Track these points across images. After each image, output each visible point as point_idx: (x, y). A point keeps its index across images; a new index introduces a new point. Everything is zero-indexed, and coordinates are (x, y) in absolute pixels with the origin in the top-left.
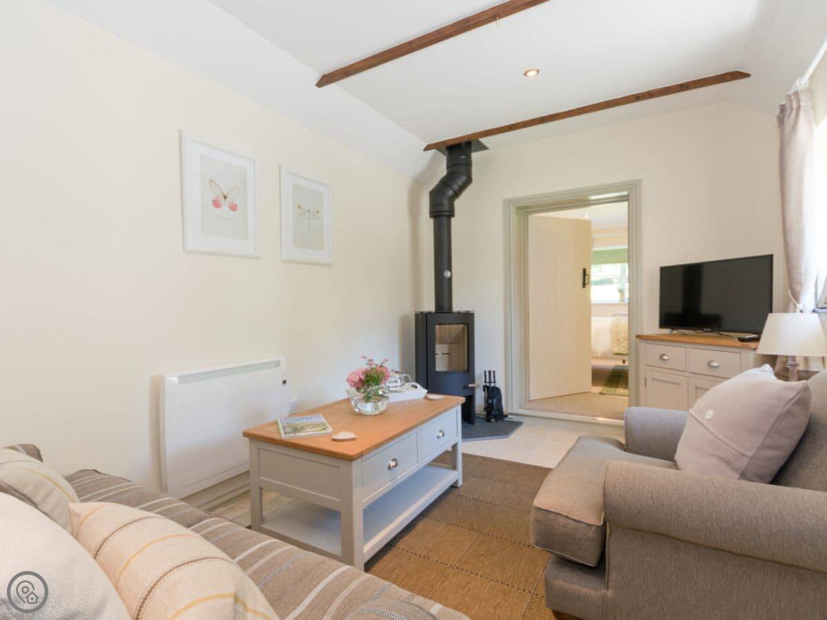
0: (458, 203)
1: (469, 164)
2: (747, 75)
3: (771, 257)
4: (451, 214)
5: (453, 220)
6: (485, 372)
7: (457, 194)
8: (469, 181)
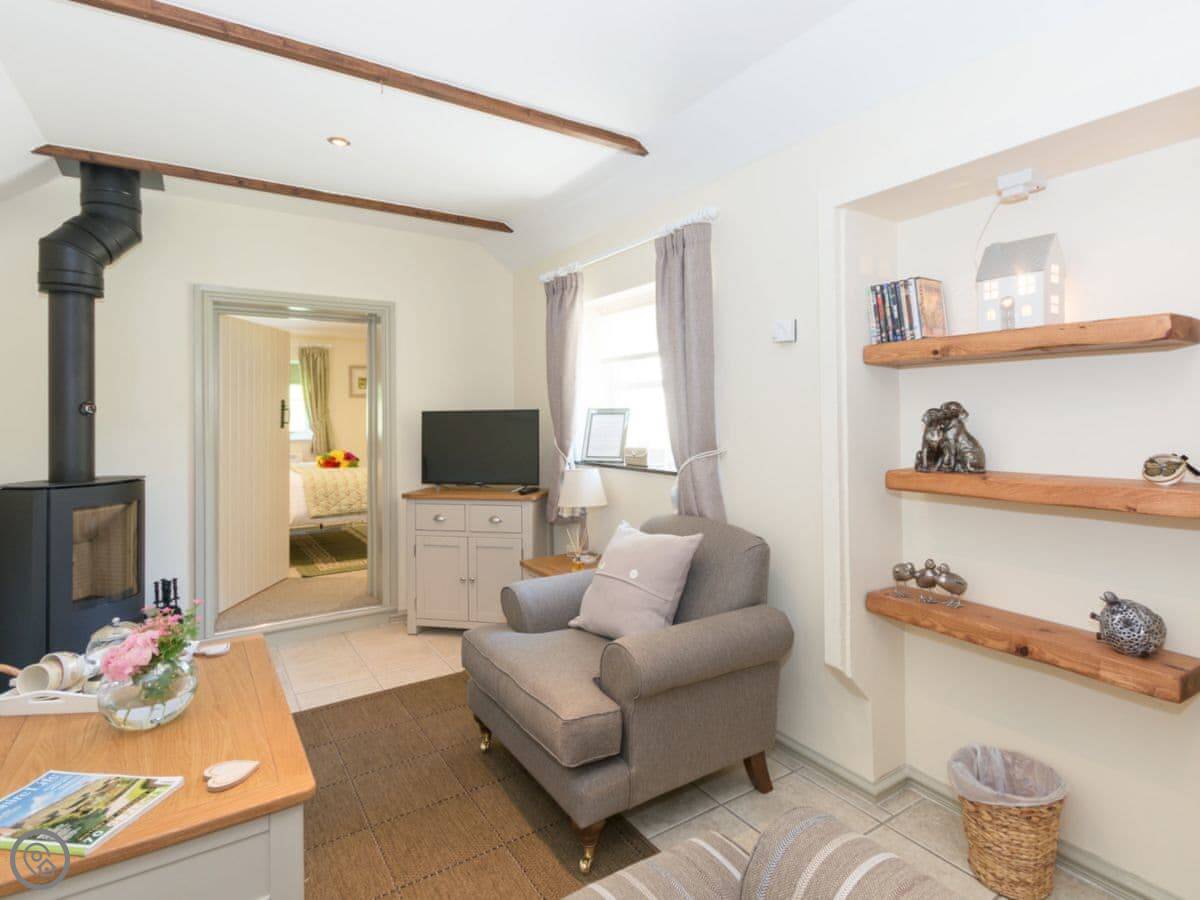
0: (111, 274)
1: (135, 208)
2: (509, 230)
3: (536, 412)
4: (96, 291)
5: (98, 303)
6: (156, 584)
7: (111, 256)
8: (136, 237)
